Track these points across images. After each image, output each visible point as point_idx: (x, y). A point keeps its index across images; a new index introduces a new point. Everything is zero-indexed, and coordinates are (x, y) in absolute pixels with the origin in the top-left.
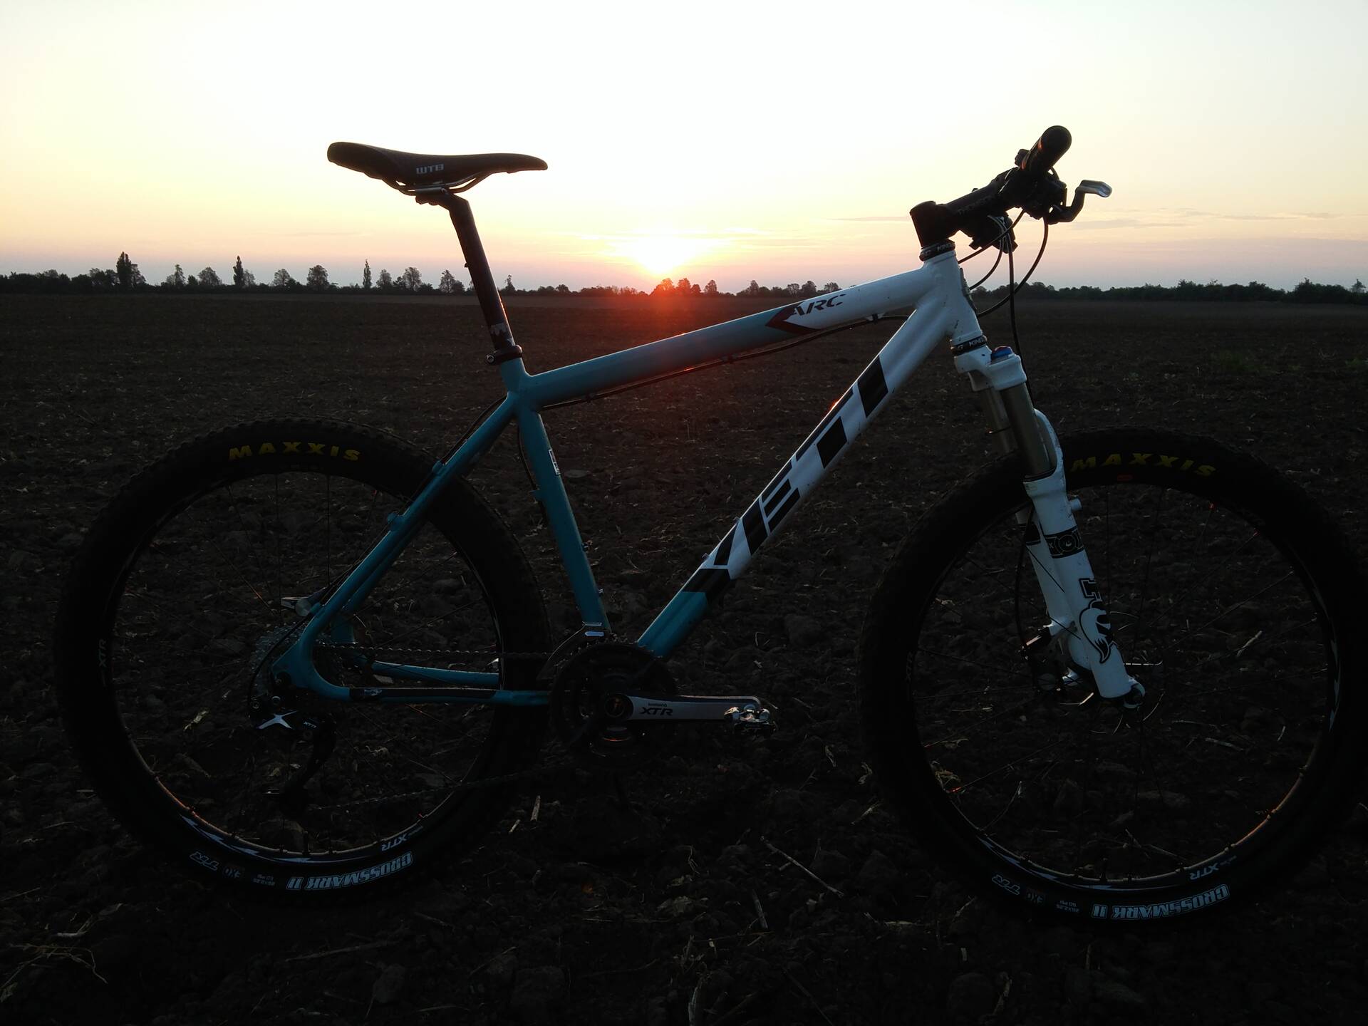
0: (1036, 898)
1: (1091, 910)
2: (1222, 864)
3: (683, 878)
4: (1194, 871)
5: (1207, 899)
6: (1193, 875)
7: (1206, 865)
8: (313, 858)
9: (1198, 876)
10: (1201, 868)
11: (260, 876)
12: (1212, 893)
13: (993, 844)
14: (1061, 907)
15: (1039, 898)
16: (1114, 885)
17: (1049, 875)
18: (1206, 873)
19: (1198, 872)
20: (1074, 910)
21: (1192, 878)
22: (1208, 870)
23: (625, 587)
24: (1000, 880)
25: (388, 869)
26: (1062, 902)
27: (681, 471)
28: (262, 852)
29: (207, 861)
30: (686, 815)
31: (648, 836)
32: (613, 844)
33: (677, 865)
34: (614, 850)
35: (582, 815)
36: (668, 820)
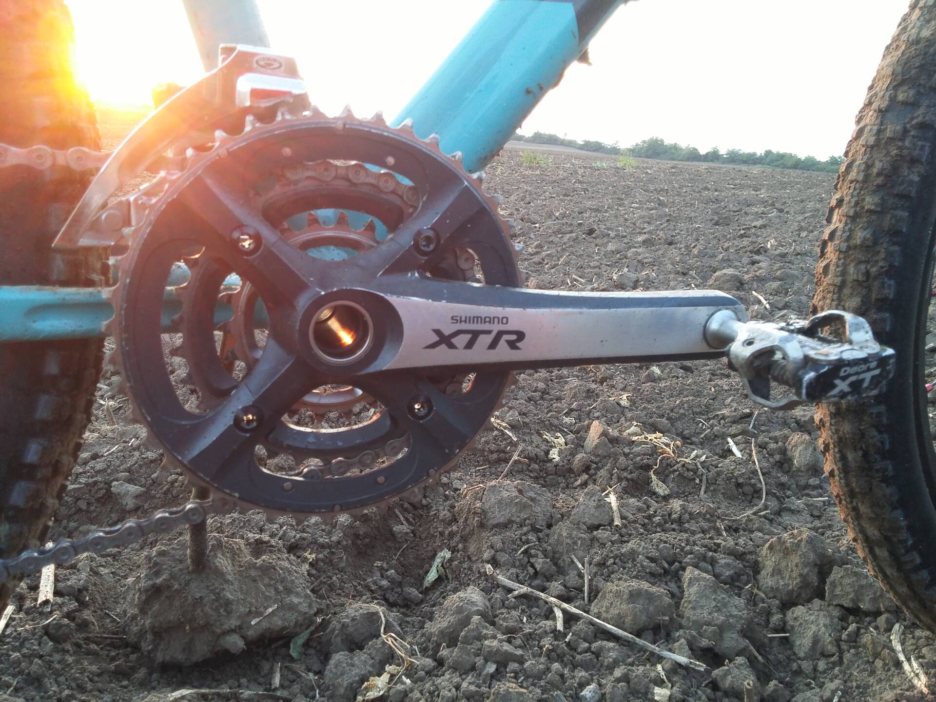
30: (339, 543)
31: (296, 600)
32: (232, 631)
33: (361, 648)
34: (235, 643)
35: (158, 581)
36: (311, 557)
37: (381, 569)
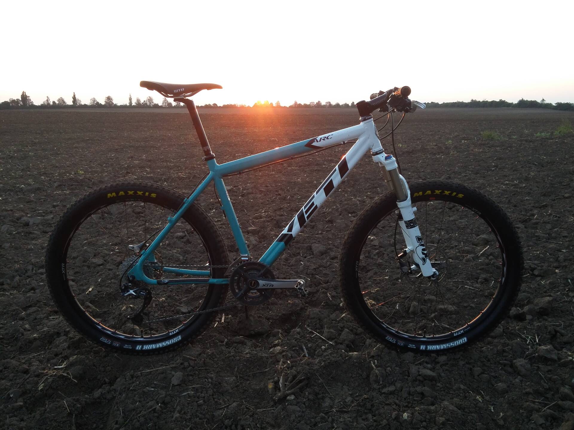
0: (401, 344)
1: (420, 347)
2: (465, 330)
3: (277, 341)
4: (455, 333)
5: (459, 342)
6: (455, 334)
7: (460, 331)
8: (145, 338)
9: (457, 335)
10: (458, 332)
11: (126, 345)
12: (461, 340)
13: (386, 326)
14: (410, 347)
15: (402, 344)
16: (428, 338)
17: (406, 335)
18: (459, 333)
19: (457, 333)
20: (414, 347)
21: (455, 335)
22: (460, 332)
23: (250, 234)
24: (389, 338)
25: (172, 341)
26: (410, 345)
27: (269, 186)
28: (126, 337)
29: (107, 341)
30: (278, 319)
31: (265, 327)
32: (252, 330)
33: (275, 337)
34: (253, 332)
35: (240, 320)
36: (271, 321)
37: (287, 326)
